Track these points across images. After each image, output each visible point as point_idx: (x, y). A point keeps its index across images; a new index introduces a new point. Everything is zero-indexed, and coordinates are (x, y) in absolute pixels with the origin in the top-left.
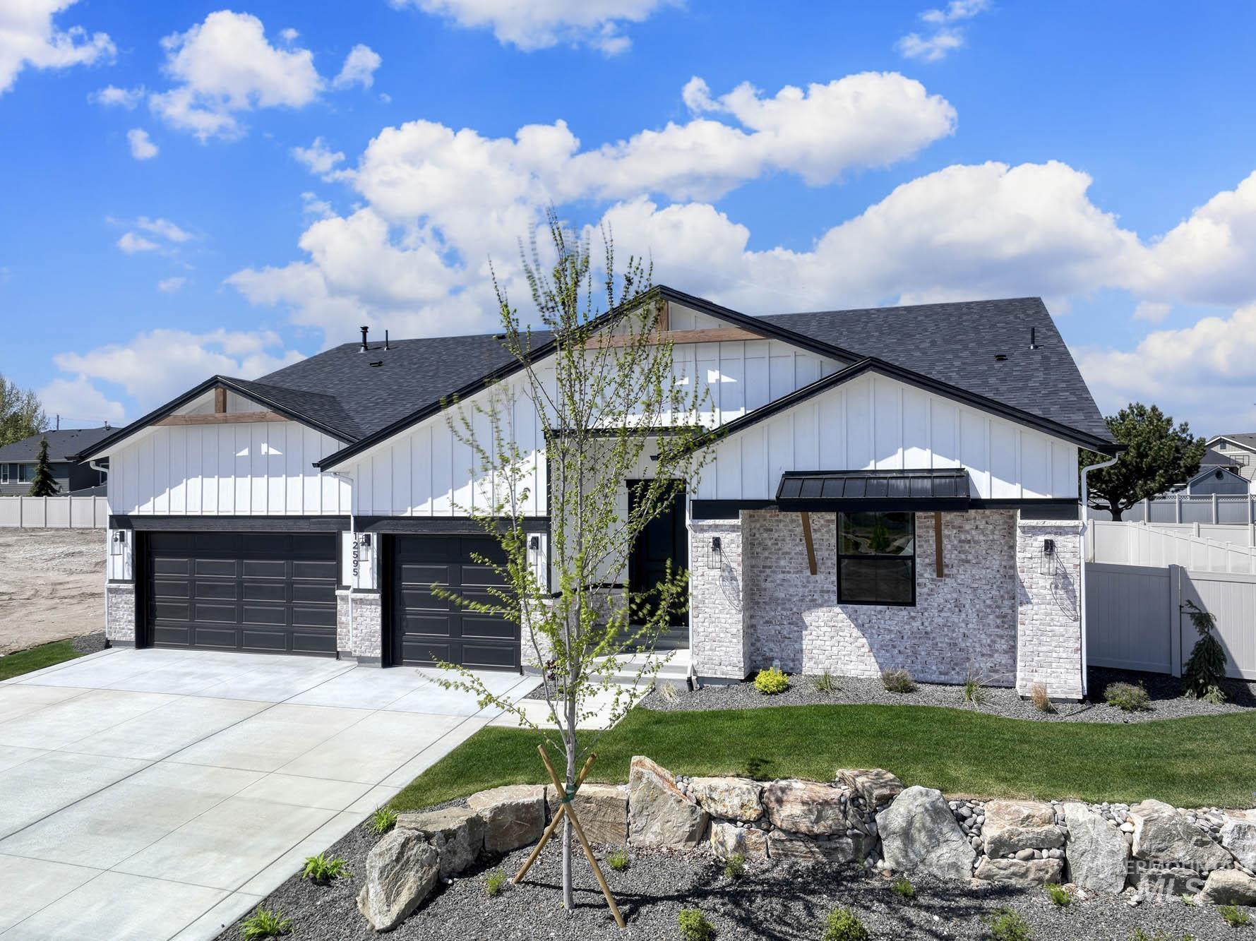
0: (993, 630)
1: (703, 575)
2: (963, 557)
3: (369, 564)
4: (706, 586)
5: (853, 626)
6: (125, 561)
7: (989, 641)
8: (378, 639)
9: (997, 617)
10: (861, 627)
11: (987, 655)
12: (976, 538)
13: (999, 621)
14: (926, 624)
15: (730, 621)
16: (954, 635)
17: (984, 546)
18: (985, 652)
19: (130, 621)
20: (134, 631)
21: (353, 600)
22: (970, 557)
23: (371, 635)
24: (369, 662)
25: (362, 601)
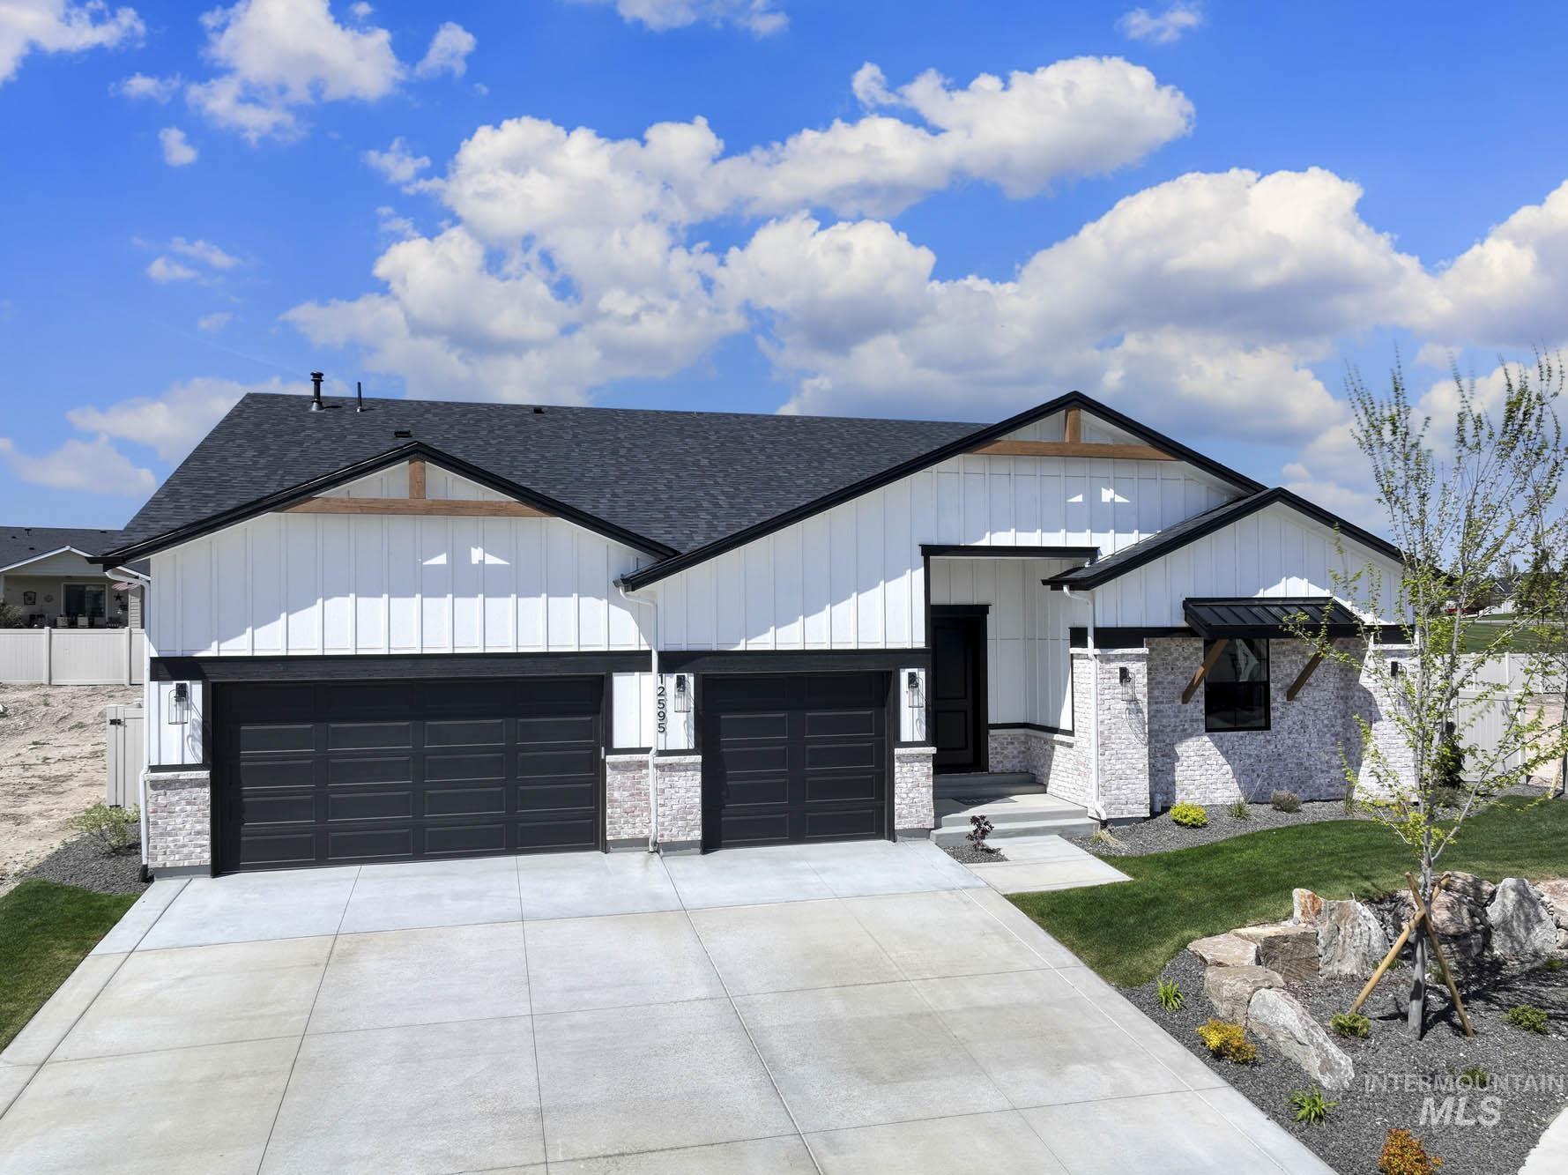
3: (682, 717)
4: (1113, 721)
5: (1219, 753)
6: (188, 734)
8: (697, 816)
9: (1332, 735)
10: (1225, 754)
13: (1333, 739)
14: (1279, 746)
15: (1136, 756)
16: (1301, 755)
18: (1324, 769)
19: (198, 833)
20: (208, 848)
21: (657, 766)
23: (688, 811)
24: (681, 849)
25: (671, 767)
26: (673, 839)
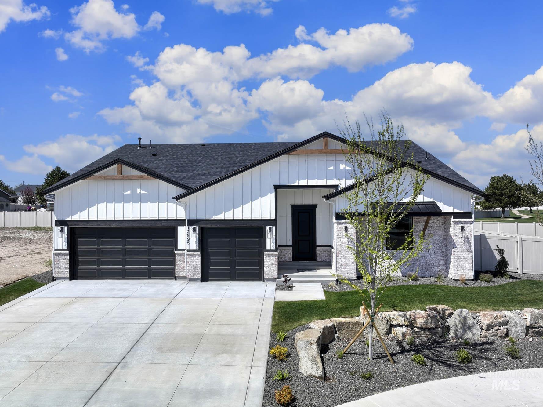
0: (439, 257)
1: (341, 241)
2: (429, 232)
3: (195, 240)
4: (342, 245)
6: (64, 241)
7: (438, 261)
8: (199, 270)
9: (441, 253)
10: (394, 258)
11: (438, 266)
12: (434, 226)
13: (441, 254)
15: (351, 257)
16: (427, 260)
17: (436, 228)
18: (437, 265)
19: (66, 268)
20: (69, 272)
21: (187, 254)
22: (432, 232)
23: (196, 269)
24: (194, 280)
25: (191, 255)
26: (192, 277)
